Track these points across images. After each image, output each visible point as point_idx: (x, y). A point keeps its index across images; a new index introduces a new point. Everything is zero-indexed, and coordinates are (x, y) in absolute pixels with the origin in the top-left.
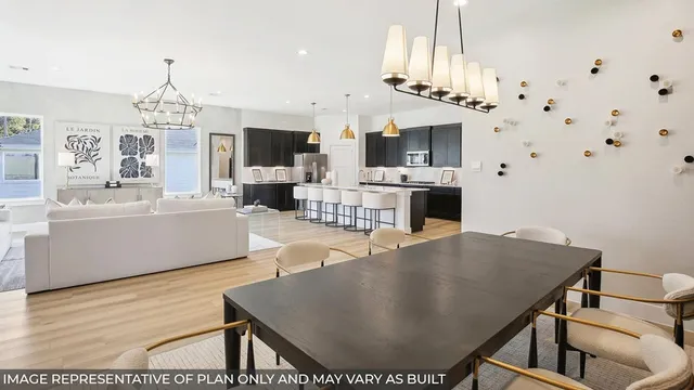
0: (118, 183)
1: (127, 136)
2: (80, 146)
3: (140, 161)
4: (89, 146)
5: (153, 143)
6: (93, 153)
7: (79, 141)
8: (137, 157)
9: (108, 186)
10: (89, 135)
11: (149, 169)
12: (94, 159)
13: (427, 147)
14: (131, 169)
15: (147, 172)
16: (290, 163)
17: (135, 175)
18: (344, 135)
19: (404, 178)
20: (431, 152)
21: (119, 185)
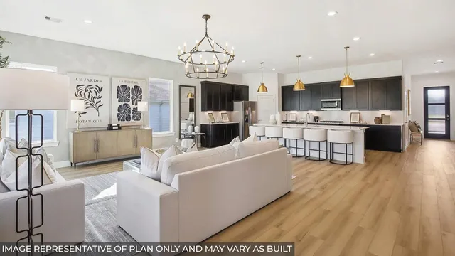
0: (118, 125)
1: (122, 86)
2: (87, 94)
3: (132, 107)
4: (93, 94)
5: (141, 92)
6: (97, 100)
7: (86, 90)
8: (130, 103)
9: (110, 128)
10: (94, 85)
11: (140, 114)
12: (98, 105)
13: (340, 96)
14: (125, 113)
15: (138, 116)
16: (231, 109)
17: (128, 119)
19: (316, 118)
20: (342, 100)
21: (120, 128)
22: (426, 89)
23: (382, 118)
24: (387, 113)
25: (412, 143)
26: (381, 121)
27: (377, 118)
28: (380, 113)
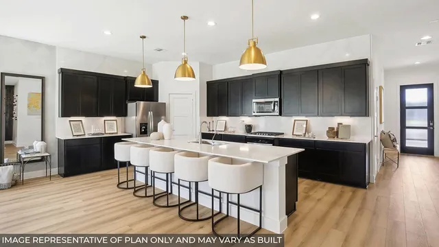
13: (277, 93)
16: (122, 112)
18: (180, 72)
19: (249, 128)
20: (280, 100)
22: (403, 88)
23: (338, 128)
24: (346, 120)
25: (385, 164)
26: (337, 134)
27: (331, 129)
28: (335, 121)
